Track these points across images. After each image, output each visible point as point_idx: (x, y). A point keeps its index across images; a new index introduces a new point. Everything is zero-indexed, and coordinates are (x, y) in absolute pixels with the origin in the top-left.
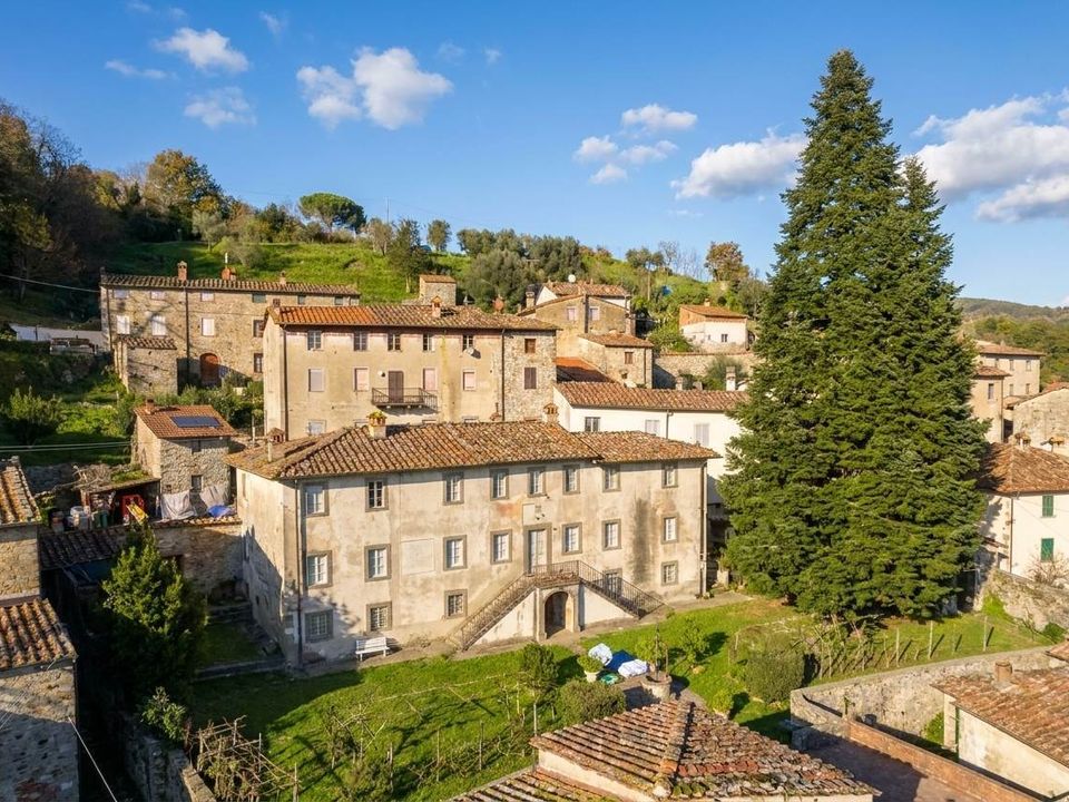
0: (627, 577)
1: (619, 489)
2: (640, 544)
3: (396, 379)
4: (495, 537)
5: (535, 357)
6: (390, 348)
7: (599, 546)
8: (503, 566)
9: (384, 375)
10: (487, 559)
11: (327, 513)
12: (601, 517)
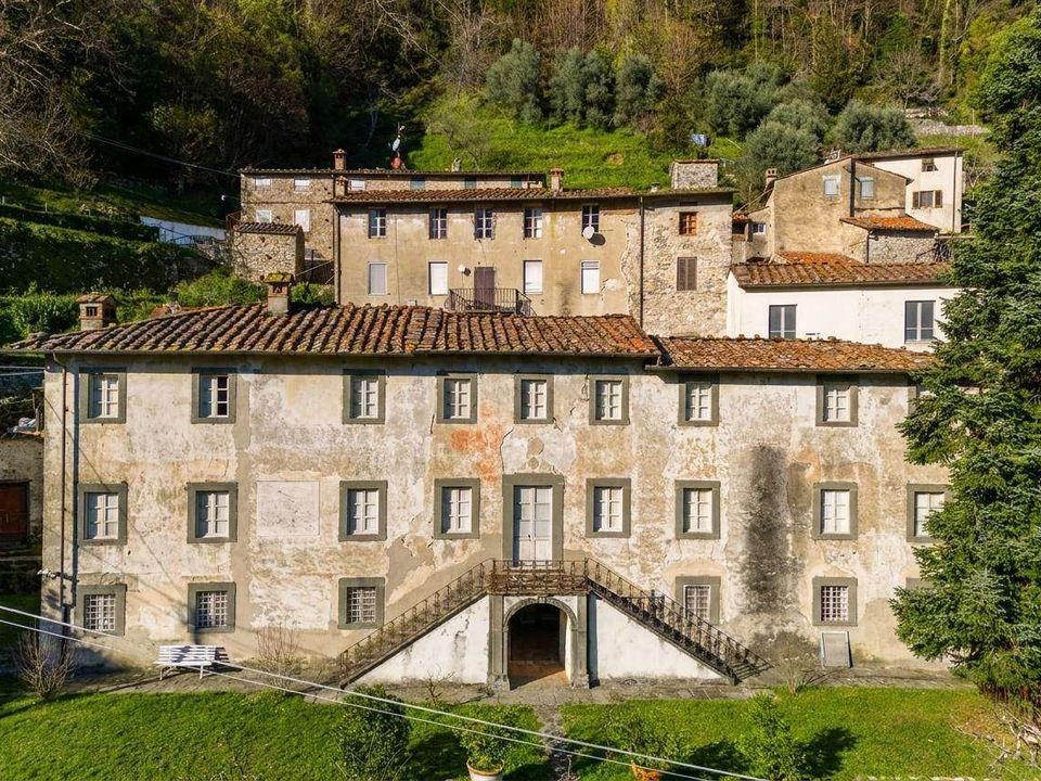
0: (733, 595)
1: (715, 421)
2: (764, 534)
3: (485, 276)
4: (445, 491)
5: (693, 239)
6: (479, 235)
7: (669, 528)
8: (457, 544)
9: (467, 272)
10: (426, 530)
11: (122, 419)
12: (673, 473)
